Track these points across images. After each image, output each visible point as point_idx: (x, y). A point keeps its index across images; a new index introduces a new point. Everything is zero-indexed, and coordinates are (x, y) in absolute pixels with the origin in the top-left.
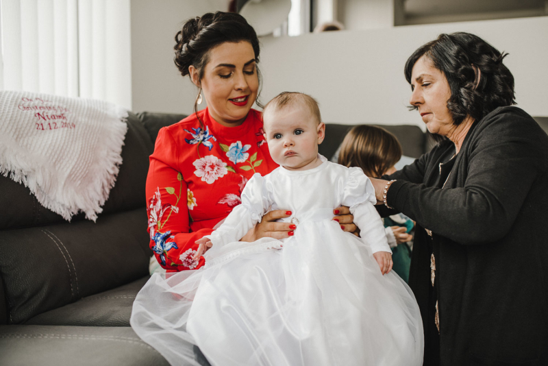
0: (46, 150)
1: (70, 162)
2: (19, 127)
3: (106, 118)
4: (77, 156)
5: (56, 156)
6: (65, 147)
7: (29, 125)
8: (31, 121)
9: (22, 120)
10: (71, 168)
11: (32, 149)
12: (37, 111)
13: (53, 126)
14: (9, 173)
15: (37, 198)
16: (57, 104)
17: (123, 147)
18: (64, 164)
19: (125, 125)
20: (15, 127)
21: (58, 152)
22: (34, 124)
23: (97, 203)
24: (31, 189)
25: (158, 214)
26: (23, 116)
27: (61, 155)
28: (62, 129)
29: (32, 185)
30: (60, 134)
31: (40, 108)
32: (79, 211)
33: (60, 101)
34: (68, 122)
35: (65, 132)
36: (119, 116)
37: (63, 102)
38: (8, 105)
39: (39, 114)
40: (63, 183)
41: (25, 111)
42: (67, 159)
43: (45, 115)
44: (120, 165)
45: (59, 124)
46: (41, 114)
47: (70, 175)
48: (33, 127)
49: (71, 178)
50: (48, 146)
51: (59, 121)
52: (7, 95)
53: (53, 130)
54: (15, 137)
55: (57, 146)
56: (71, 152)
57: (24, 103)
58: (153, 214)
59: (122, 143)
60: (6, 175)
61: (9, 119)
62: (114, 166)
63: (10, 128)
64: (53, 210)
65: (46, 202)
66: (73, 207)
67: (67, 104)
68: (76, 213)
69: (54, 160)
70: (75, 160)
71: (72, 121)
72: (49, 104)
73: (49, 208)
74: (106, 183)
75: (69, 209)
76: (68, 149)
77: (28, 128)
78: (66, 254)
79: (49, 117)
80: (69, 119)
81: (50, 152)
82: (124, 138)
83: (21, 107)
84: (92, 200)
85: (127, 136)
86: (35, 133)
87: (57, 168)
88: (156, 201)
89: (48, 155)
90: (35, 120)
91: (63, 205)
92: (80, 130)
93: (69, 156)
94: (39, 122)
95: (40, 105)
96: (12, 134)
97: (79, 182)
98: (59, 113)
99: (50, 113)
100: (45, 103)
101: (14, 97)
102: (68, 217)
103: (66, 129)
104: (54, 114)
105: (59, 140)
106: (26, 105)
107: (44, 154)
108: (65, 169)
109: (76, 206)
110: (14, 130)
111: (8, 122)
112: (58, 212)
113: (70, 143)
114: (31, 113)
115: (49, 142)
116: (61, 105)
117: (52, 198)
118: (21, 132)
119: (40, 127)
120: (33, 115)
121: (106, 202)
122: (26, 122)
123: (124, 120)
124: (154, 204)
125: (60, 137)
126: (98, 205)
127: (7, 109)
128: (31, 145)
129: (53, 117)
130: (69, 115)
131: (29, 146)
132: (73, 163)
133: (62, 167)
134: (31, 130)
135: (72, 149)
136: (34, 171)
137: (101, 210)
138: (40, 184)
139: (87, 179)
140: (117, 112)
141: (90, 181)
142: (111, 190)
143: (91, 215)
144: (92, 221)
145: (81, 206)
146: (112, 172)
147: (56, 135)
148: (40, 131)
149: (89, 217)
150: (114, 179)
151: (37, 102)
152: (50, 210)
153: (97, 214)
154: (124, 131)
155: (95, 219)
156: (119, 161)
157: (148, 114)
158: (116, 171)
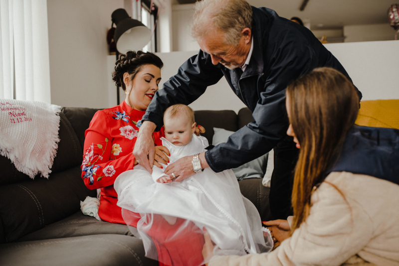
0: (19, 135)
1: (32, 142)
2: (2, 122)
3: (46, 113)
4: (36, 138)
5: (25, 139)
7: (7, 120)
8: (7, 118)
10: (33, 146)
11: (10, 135)
12: (10, 111)
13: (20, 120)
15: (15, 165)
16: (19, 106)
18: (29, 143)
19: (59, 117)
21: (25, 137)
22: (9, 119)
23: (47, 167)
24: (12, 160)
25: (90, 158)
26: (3, 115)
27: (27, 138)
28: (25, 122)
29: (12, 157)
30: (25, 125)
31: (11, 109)
32: (39, 171)
35: (27, 124)
36: (55, 112)
39: (10, 113)
40: (29, 155)
41: (3, 112)
42: (30, 141)
43: (14, 113)
45: (23, 119)
46: (12, 113)
47: (33, 151)
48: (9, 121)
49: (33, 153)
50: (19, 133)
51: (23, 117)
53: (20, 123)
54: (1, 128)
55: (24, 133)
56: (32, 136)
57: (0, 106)
58: (87, 158)
62: (55, 143)
64: (24, 172)
65: (20, 168)
66: (36, 170)
67: (24, 106)
68: (37, 173)
69: (24, 142)
70: (35, 141)
71: (30, 117)
72: (15, 107)
73: (21, 171)
74: (52, 154)
75: (33, 172)
76: (30, 135)
77: (6, 122)
78: (35, 199)
79: (17, 115)
80: (27, 115)
81: (21, 136)
82: (59, 125)
84: (45, 165)
86: (10, 125)
87: (25, 146)
88: (90, 151)
89: (20, 138)
90: (10, 117)
91: (30, 169)
93: (32, 138)
94: (12, 118)
95: (10, 107)
97: (38, 154)
98: (22, 112)
99: (17, 112)
100: (13, 106)
102: (32, 175)
103: (27, 121)
104: (19, 112)
106: (2, 108)
107: (18, 138)
108: (30, 147)
112: (27, 174)
113: (31, 130)
114: (7, 112)
116: (21, 107)
117: (23, 165)
118: (3, 125)
119: (13, 121)
120: (8, 114)
122: (4, 118)
123: (58, 114)
124: (89, 152)
126: (48, 169)
129: (19, 114)
130: (27, 112)
131: (8, 133)
132: (35, 143)
133: (28, 145)
134: (8, 124)
135: (33, 134)
136: (13, 148)
137: (50, 171)
138: (17, 156)
139: (42, 152)
140: (53, 109)
141: (44, 154)
142: (54, 159)
143: (46, 174)
144: (46, 178)
145: (40, 169)
146: (55, 148)
147: (23, 126)
148: (13, 124)
149: (44, 176)
150: (55, 152)
151: (8, 105)
152: (22, 173)
153: (49, 174)
154: (59, 122)
155: (47, 177)
156: (58, 140)
157: (66, 109)
158: (57, 146)
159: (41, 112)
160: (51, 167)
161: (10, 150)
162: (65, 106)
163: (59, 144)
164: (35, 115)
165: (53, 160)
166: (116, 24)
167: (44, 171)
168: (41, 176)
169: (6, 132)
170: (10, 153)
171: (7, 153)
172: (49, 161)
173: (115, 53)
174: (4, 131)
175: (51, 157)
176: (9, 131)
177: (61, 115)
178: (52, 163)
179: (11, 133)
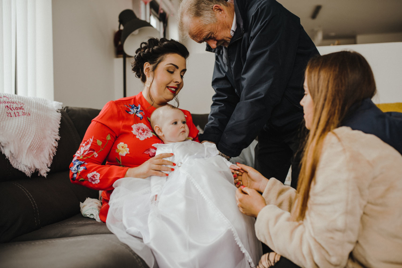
0: (15, 130)
1: (30, 138)
3: (47, 109)
4: (34, 134)
5: (21, 134)
6: (26, 128)
7: (3, 113)
8: (3, 111)
10: (31, 141)
11: (6, 129)
12: (6, 105)
13: (17, 114)
15: (10, 161)
16: (17, 100)
17: (59, 129)
18: (26, 139)
19: (60, 114)
21: (22, 131)
22: (6, 113)
23: (46, 165)
24: (7, 155)
25: (85, 152)
27: (24, 133)
28: (23, 116)
29: (7, 152)
30: (23, 119)
32: (36, 169)
33: (18, 98)
34: (26, 112)
35: (25, 118)
36: (56, 109)
40: (26, 152)
42: (28, 136)
43: (11, 107)
45: (21, 114)
46: (9, 106)
47: (30, 147)
48: (5, 115)
49: (30, 149)
50: (16, 127)
51: (20, 111)
53: (17, 117)
55: (21, 127)
56: (30, 131)
58: (82, 150)
59: (59, 126)
62: (56, 141)
64: (20, 169)
65: (15, 165)
66: (33, 167)
67: (23, 100)
68: (34, 171)
69: (20, 136)
70: (33, 136)
71: (28, 112)
72: (13, 101)
73: (17, 168)
74: (51, 152)
75: (30, 169)
76: (28, 130)
77: (2, 115)
78: (31, 198)
79: (14, 108)
80: (26, 110)
81: (17, 131)
82: (60, 123)
84: (43, 163)
85: (61, 121)
86: (6, 119)
87: (22, 142)
88: (87, 144)
89: (16, 133)
90: (6, 110)
91: (26, 166)
92: (33, 117)
93: (29, 134)
94: (8, 112)
95: (8, 101)
97: (35, 151)
98: (19, 106)
99: (14, 106)
100: (10, 99)
102: (28, 173)
103: (25, 116)
104: (17, 106)
105: (22, 123)
107: (14, 132)
108: (27, 142)
112: (23, 171)
113: (29, 126)
114: (3, 105)
115: (17, 125)
116: (20, 101)
117: (19, 162)
119: (9, 115)
120: (4, 107)
121: (51, 165)
122: (1, 112)
123: (59, 111)
125: (22, 121)
126: (47, 167)
129: (17, 108)
130: (26, 108)
131: (4, 127)
132: (32, 139)
133: (25, 141)
134: (4, 117)
135: (31, 129)
136: (9, 143)
137: (49, 170)
138: (13, 152)
139: (40, 149)
140: (54, 106)
141: (42, 151)
142: (54, 157)
143: (44, 172)
144: (44, 177)
145: (38, 167)
146: (55, 145)
147: (20, 120)
148: (10, 117)
149: (42, 174)
150: (55, 150)
151: (5, 98)
152: (17, 170)
153: (47, 173)
154: (60, 119)
155: (45, 175)
156: (58, 138)
157: (69, 108)
158: (56, 144)
159: (41, 107)
160: (49, 166)
161: (5, 144)
162: (68, 106)
163: (59, 142)
164: (34, 110)
165: (52, 158)
166: (123, 26)
167: (42, 169)
168: (39, 175)
169: (2, 126)
170: (4, 148)
171: (2, 149)
172: (48, 159)
173: (122, 56)
175: (49, 155)
176: (4, 125)
177: (62, 112)
178: (52, 161)
179: (7, 126)
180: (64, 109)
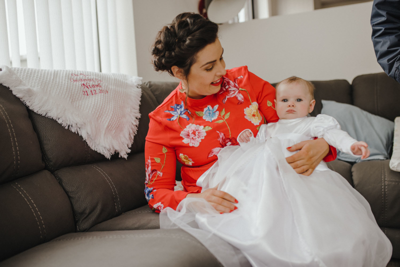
0: (91, 109)
1: (108, 117)
2: (73, 93)
3: (126, 86)
4: (112, 113)
5: (98, 113)
6: (103, 107)
7: (79, 92)
8: (79, 89)
9: (74, 89)
10: (108, 121)
11: (82, 108)
12: (82, 83)
13: (94, 92)
14: (69, 126)
15: (88, 143)
16: (95, 77)
17: (140, 106)
18: (104, 118)
19: (140, 89)
20: (70, 94)
21: (99, 111)
22: (82, 91)
23: (126, 146)
24: (84, 137)
25: (149, 176)
26: (74, 87)
27: (101, 112)
28: (100, 94)
29: (83, 134)
30: (99, 98)
31: (84, 80)
32: (116, 151)
33: (96, 75)
34: (103, 89)
35: (103, 97)
36: (136, 84)
37: (98, 76)
38: (64, 79)
39: (84, 84)
40: (104, 132)
41: (75, 83)
42: (105, 115)
43: (88, 85)
44: (139, 119)
45: (97, 92)
46: (85, 84)
47: (108, 127)
48: (81, 93)
49: (108, 129)
50: (92, 106)
51: (97, 89)
52: (62, 72)
53: (94, 95)
54: (71, 101)
55: (98, 106)
56: (107, 110)
57: (73, 77)
59: (140, 103)
60: (67, 128)
61: (65, 88)
62: (135, 119)
63: (67, 95)
64: (99, 151)
65: (93, 146)
66: (112, 149)
67: (100, 77)
68: (113, 153)
69: (97, 116)
70: (111, 115)
71: (105, 89)
72: (89, 77)
73: (96, 150)
74: (131, 132)
75: (109, 151)
76: (105, 109)
77: (78, 94)
78: (110, 182)
79: (91, 86)
80: (103, 88)
81: (94, 110)
82: (140, 99)
83: (72, 80)
84: (123, 143)
86: (82, 98)
87: (99, 122)
88: (148, 167)
89: (93, 112)
90: (82, 89)
91: (105, 148)
92: (111, 95)
93: (106, 113)
94: (84, 90)
95: (84, 78)
96: (68, 99)
97: (114, 131)
98: (97, 84)
99: (91, 83)
100: (87, 77)
101: (66, 74)
102: (108, 156)
103: (102, 94)
104: (94, 84)
105: (99, 102)
106: (75, 79)
107: (90, 112)
108: (105, 122)
109: (113, 148)
110: (69, 96)
111: (65, 91)
112: (102, 153)
113: (106, 104)
114: (79, 84)
115: (93, 104)
116: (97, 78)
117: (98, 143)
118: (74, 98)
119: (86, 93)
120: (80, 85)
121: (132, 145)
122: (76, 90)
123: (139, 87)
125: (99, 100)
126: (127, 148)
127: (64, 82)
128: (81, 106)
129: (93, 86)
130: (103, 84)
131: (80, 107)
132: (110, 118)
133: (102, 120)
134: (80, 96)
135: (108, 107)
136: (85, 124)
137: (129, 151)
138: (90, 133)
139: (119, 128)
140: (134, 81)
141: (121, 130)
142: (135, 137)
143: (124, 154)
144: (124, 159)
145: (117, 148)
146: (135, 124)
147: (97, 99)
148: (86, 96)
149: (122, 156)
150: (136, 129)
151: (81, 76)
152: (96, 152)
153: (128, 154)
154: (140, 95)
155: (126, 157)
156: (139, 116)
157: (152, 83)
158: (137, 123)
159: (120, 83)
160: (130, 146)
161: (82, 125)
164: (112, 87)
165: (133, 138)
167: (122, 150)
168: (120, 157)
169: (77, 105)
170: (81, 130)
171: (79, 130)
172: (128, 139)
174: (75, 104)
175: (130, 135)
178: (133, 141)
179: (84, 106)
180: (147, 85)
